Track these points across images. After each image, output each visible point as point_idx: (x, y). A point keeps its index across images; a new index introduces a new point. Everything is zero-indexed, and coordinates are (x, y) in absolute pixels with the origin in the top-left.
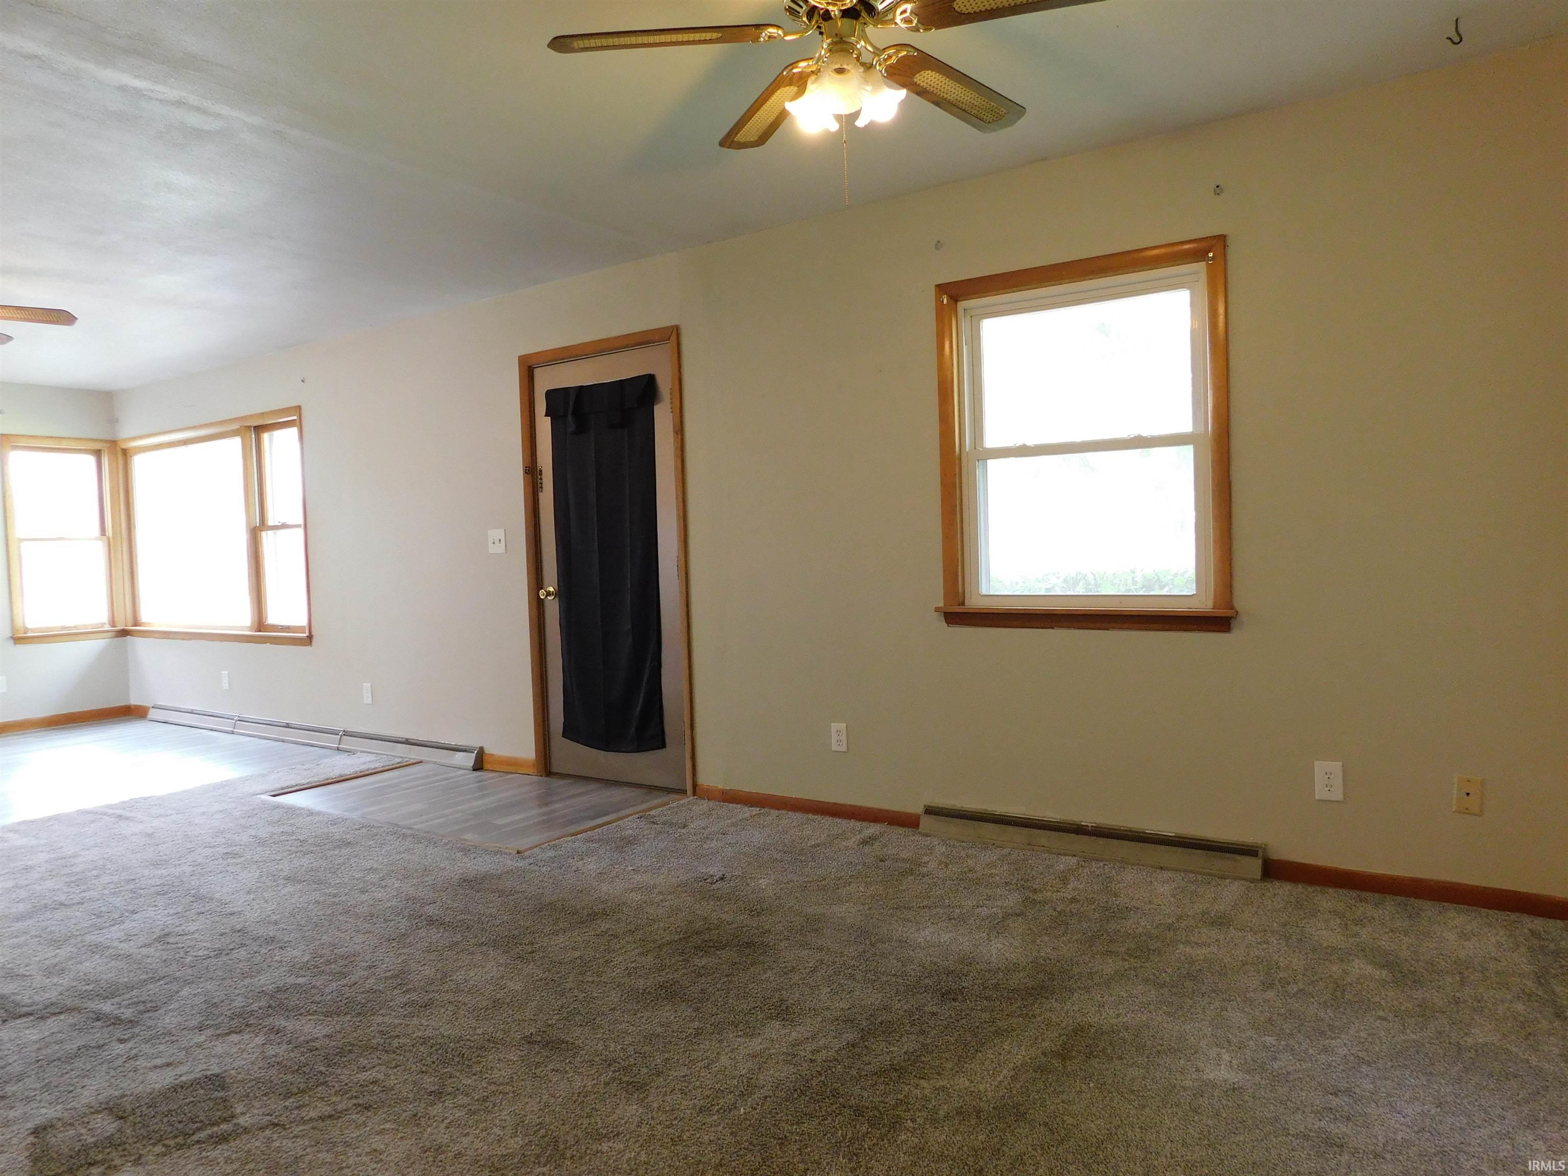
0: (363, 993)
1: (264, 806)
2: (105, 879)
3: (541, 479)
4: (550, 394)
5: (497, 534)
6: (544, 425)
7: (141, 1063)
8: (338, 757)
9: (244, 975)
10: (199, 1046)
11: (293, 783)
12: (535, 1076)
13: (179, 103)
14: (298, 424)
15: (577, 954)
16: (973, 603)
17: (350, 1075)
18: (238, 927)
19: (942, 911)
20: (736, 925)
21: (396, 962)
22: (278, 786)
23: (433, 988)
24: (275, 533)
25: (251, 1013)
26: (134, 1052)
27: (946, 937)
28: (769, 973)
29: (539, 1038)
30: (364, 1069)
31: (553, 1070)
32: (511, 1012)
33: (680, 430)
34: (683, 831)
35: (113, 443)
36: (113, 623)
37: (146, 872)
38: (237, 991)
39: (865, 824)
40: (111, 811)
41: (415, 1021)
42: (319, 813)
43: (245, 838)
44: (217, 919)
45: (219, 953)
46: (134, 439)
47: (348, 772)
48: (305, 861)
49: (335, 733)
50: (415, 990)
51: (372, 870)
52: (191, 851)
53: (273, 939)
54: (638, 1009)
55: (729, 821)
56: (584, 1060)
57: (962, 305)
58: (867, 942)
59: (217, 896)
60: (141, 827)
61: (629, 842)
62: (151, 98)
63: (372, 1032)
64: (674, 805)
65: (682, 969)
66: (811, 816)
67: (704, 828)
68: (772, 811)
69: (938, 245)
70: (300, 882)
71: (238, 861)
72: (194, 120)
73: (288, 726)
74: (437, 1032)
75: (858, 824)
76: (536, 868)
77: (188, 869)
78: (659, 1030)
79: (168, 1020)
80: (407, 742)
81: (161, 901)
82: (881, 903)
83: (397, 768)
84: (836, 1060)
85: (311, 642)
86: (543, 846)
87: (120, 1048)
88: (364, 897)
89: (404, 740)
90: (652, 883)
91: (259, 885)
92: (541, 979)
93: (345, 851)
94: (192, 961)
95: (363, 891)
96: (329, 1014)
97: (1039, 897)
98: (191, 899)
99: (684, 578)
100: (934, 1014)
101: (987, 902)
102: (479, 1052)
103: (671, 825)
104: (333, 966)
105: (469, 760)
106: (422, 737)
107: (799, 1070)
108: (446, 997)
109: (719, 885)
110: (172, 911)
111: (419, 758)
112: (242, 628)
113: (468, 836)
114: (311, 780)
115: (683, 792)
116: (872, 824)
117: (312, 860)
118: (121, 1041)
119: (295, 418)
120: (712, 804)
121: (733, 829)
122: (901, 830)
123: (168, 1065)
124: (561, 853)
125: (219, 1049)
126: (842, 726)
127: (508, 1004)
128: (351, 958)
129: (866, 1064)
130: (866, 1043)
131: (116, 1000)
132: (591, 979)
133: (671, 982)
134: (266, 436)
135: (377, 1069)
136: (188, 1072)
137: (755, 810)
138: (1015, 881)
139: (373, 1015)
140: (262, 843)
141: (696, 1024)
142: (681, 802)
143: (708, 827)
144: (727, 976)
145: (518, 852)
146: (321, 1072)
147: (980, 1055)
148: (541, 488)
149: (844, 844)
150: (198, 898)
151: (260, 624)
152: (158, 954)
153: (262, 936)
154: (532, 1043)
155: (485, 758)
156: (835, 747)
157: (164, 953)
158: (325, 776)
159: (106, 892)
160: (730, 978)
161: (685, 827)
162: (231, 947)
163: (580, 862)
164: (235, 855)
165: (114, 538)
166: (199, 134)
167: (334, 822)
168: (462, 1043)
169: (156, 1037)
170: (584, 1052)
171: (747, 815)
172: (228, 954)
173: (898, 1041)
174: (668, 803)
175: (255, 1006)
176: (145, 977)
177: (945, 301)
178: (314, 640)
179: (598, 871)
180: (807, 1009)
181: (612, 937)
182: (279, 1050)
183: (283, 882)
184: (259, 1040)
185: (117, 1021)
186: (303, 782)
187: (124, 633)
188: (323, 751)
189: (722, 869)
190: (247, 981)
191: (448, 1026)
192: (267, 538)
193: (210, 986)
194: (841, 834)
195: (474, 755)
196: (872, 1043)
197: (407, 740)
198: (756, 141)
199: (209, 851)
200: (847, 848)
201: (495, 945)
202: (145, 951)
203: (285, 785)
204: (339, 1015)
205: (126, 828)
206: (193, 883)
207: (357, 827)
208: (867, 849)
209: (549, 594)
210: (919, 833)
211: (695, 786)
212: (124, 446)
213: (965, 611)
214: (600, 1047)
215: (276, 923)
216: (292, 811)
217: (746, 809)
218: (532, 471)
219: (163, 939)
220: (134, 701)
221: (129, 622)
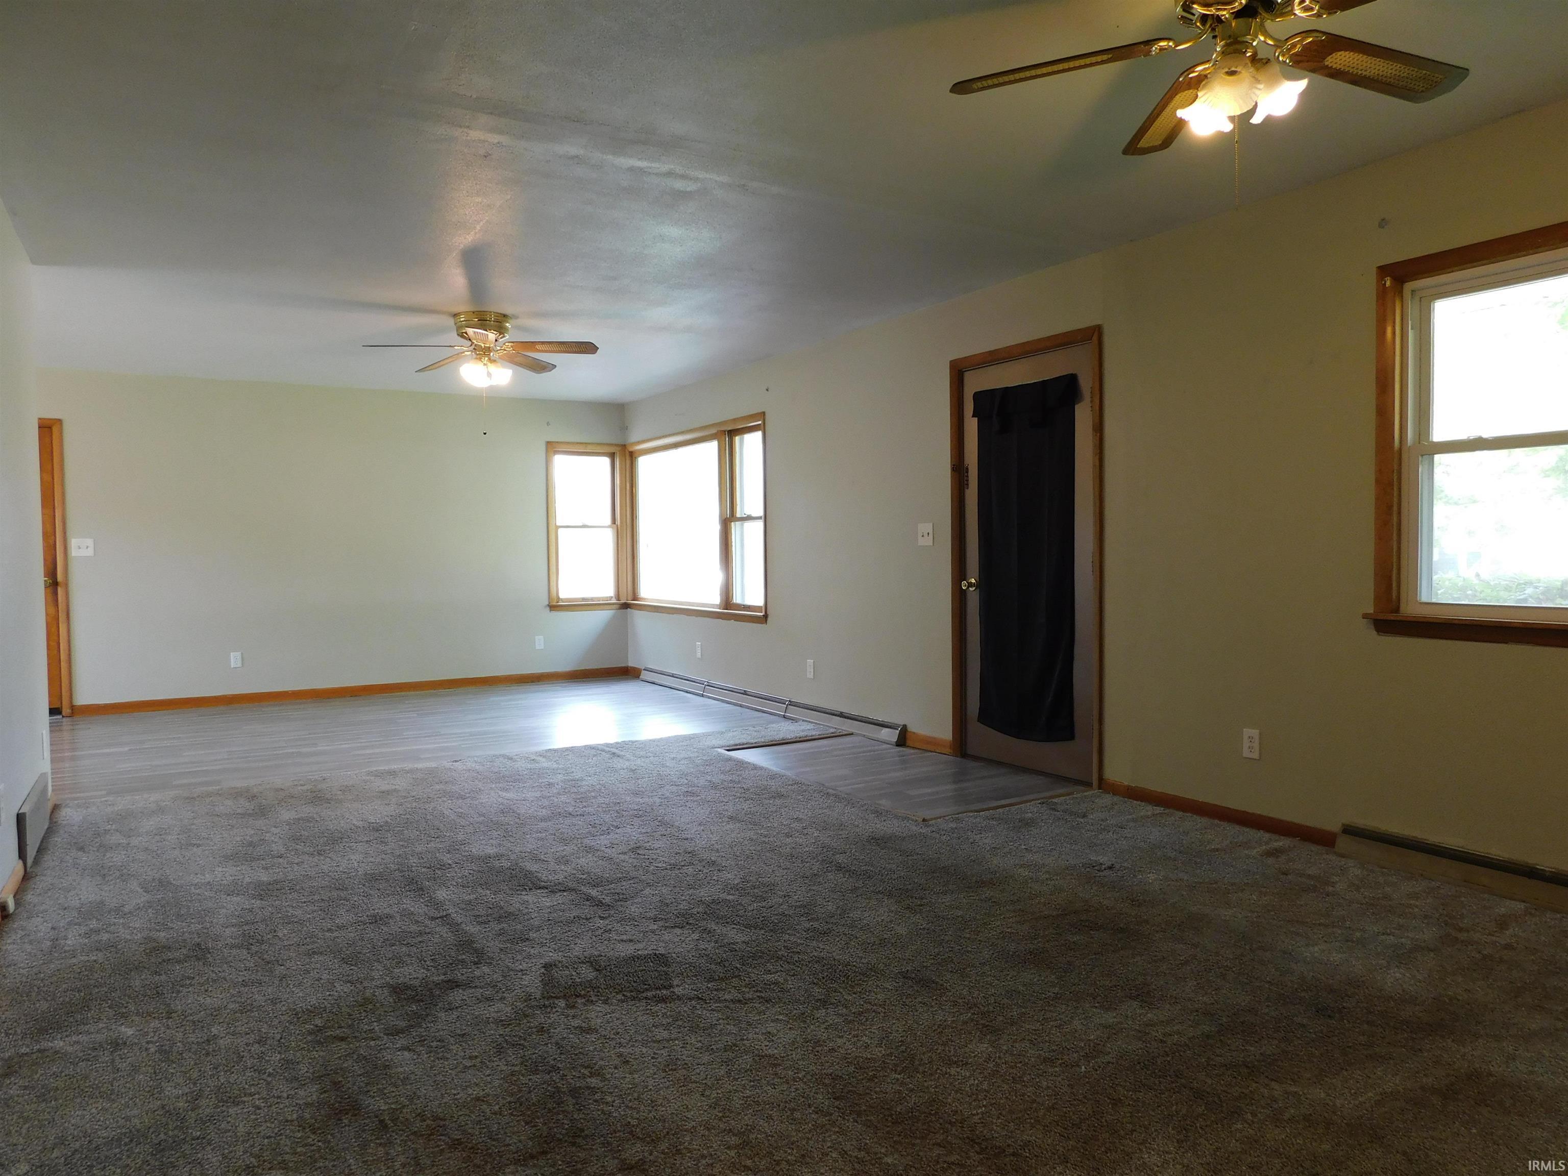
0: (776, 915)
1: (720, 757)
2: (601, 800)
3: (967, 476)
4: (977, 396)
5: (926, 527)
6: (972, 425)
7: (613, 935)
8: (783, 724)
9: (690, 887)
10: (653, 932)
11: (745, 741)
12: (904, 1004)
13: (669, 174)
14: (762, 428)
15: (960, 913)
16: (1409, 610)
17: (758, 974)
18: (690, 850)
19: (1339, 932)
20: (1115, 911)
21: (806, 895)
22: (732, 742)
23: (833, 920)
24: (742, 525)
25: (691, 915)
26: (609, 927)
27: (1336, 957)
28: (1138, 958)
29: (914, 975)
30: (769, 972)
31: (921, 1002)
32: (893, 950)
33: (1099, 428)
34: (1082, 820)
35: (623, 447)
36: (618, 597)
37: (628, 799)
38: (683, 898)
39: (1276, 837)
40: (608, 749)
41: (814, 943)
42: (761, 768)
43: (702, 782)
44: (675, 841)
45: (673, 867)
46: (639, 443)
47: (790, 736)
48: (746, 806)
49: (782, 702)
50: (817, 920)
51: (798, 820)
52: (661, 787)
53: (714, 863)
54: (1006, 968)
55: (1130, 817)
56: (949, 1000)
57: (1409, 286)
58: (1247, 947)
59: (677, 824)
60: (627, 763)
61: (1028, 824)
62: (650, 173)
63: (779, 945)
64: (1079, 795)
65: (1054, 941)
66: (1216, 821)
67: (1102, 820)
68: (1177, 812)
69: (1383, 223)
70: (739, 821)
71: (695, 799)
72: (679, 185)
73: (745, 693)
74: (830, 955)
75: (1267, 836)
76: (938, 836)
77: (658, 801)
78: (1021, 988)
79: (634, 909)
80: (842, 715)
81: (637, 821)
82: (1273, 913)
83: (829, 737)
84: (1187, 1045)
85: (766, 621)
86: (947, 818)
87: (601, 923)
88: (789, 840)
89: (839, 713)
90: (1041, 863)
91: (708, 819)
92: (924, 929)
93: (778, 802)
94: (654, 870)
95: (788, 835)
96: (748, 926)
97: (1462, 936)
98: (657, 823)
99: (1098, 573)
100: (1303, 1026)
101: (1397, 931)
102: (862, 977)
103: (1071, 813)
104: (756, 891)
105: (892, 736)
106: (854, 712)
107: (1147, 1047)
108: (841, 929)
109: (1107, 873)
110: (643, 831)
111: (851, 730)
112: (713, 606)
113: (883, 802)
114: (759, 740)
115: (1089, 785)
116: (1282, 837)
117: (752, 806)
118: (602, 918)
119: (760, 422)
120: (1116, 799)
121: (1132, 824)
122: (1314, 848)
123: (631, 941)
124: (962, 825)
125: (666, 937)
126: (1255, 733)
127: (893, 944)
128: (772, 887)
129: (1217, 1056)
130: (1222, 1038)
131: (600, 889)
132: (968, 936)
133: (1040, 950)
134: (737, 439)
135: (779, 974)
136: (644, 948)
137: (1159, 810)
138: (1437, 915)
139: (782, 933)
140: (714, 786)
141: (1056, 990)
142: (1086, 794)
143: (1107, 820)
144: (1095, 954)
145: (924, 820)
146: (737, 967)
147: (1345, 1073)
148: (967, 485)
149: (1247, 852)
150: (663, 823)
151: (727, 602)
152: (630, 861)
153: (706, 859)
154: (907, 978)
155: (908, 736)
156: (1246, 753)
157: (635, 861)
158: (771, 738)
159: (600, 809)
160: (1097, 957)
161: (1084, 816)
162: (683, 864)
163: (978, 836)
164: (693, 794)
165: (621, 526)
166: (684, 195)
167: (773, 776)
168: (849, 967)
169: (623, 919)
170: (950, 994)
171: (1149, 813)
172: (679, 869)
173: (1256, 1042)
174: (1072, 793)
175: (695, 911)
176: (619, 875)
177: (1388, 284)
178: (769, 619)
179: (993, 846)
180: (1169, 996)
181: (994, 904)
182: (708, 946)
183: (727, 819)
184: (696, 936)
185: (600, 904)
186: (752, 741)
187: (626, 606)
188: (772, 717)
189: (1113, 859)
190: (691, 891)
191: (840, 952)
192: (735, 527)
193: (665, 890)
194: (1246, 843)
195: (898, 732)
196: (1229, 1039)
197: (841, 713)
198: (1160, 145)
199: (674, 788)
200: (1248, 857)
201: (890, 895)
202: (622, 857)
203: (737, 742)
204: (756, 929)
205: (618, 764)
206: (660, 811)
207: (790, 783)
208: (1270, 861)
209: (970, 585)
210: (1335, 853)
211: (1101, 779)
212: (631, 450)
213: (1398, 619)
214: (965, 992)
215: (717, 851)
216: (741, 764)
217: (1150, 807)
218: (959, 469)
219: (635, 850)
220: (631, 664)
221: (630, 596)
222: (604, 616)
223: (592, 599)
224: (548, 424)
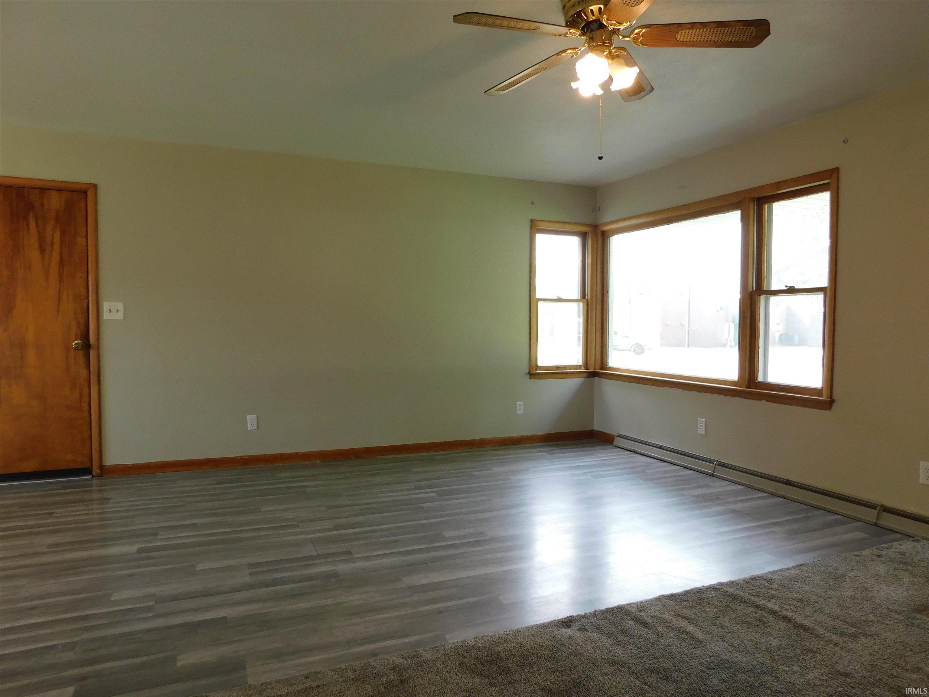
14: (832, 187)
24: (778, 298)
35: (595, 227)
36: (586, 364)
85: (830, 407)
112: (726, 382)
151: (750, 379)
165: (592, 299)
178: (835, 406)
187: (593, 374)
192: (766, 300)
212: (605, 228)
220: (597, 427)
221: (598, 366)
222: (574, 383)
223: (565, 367)
224: (533, 203)
